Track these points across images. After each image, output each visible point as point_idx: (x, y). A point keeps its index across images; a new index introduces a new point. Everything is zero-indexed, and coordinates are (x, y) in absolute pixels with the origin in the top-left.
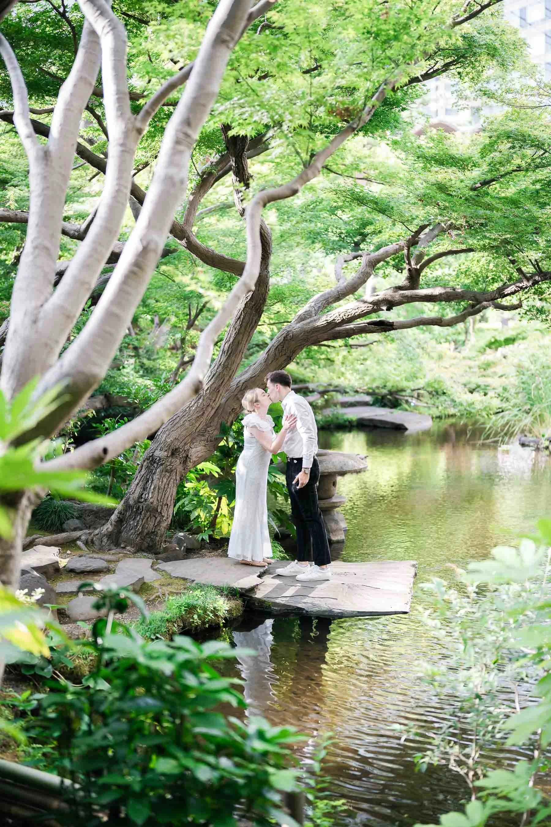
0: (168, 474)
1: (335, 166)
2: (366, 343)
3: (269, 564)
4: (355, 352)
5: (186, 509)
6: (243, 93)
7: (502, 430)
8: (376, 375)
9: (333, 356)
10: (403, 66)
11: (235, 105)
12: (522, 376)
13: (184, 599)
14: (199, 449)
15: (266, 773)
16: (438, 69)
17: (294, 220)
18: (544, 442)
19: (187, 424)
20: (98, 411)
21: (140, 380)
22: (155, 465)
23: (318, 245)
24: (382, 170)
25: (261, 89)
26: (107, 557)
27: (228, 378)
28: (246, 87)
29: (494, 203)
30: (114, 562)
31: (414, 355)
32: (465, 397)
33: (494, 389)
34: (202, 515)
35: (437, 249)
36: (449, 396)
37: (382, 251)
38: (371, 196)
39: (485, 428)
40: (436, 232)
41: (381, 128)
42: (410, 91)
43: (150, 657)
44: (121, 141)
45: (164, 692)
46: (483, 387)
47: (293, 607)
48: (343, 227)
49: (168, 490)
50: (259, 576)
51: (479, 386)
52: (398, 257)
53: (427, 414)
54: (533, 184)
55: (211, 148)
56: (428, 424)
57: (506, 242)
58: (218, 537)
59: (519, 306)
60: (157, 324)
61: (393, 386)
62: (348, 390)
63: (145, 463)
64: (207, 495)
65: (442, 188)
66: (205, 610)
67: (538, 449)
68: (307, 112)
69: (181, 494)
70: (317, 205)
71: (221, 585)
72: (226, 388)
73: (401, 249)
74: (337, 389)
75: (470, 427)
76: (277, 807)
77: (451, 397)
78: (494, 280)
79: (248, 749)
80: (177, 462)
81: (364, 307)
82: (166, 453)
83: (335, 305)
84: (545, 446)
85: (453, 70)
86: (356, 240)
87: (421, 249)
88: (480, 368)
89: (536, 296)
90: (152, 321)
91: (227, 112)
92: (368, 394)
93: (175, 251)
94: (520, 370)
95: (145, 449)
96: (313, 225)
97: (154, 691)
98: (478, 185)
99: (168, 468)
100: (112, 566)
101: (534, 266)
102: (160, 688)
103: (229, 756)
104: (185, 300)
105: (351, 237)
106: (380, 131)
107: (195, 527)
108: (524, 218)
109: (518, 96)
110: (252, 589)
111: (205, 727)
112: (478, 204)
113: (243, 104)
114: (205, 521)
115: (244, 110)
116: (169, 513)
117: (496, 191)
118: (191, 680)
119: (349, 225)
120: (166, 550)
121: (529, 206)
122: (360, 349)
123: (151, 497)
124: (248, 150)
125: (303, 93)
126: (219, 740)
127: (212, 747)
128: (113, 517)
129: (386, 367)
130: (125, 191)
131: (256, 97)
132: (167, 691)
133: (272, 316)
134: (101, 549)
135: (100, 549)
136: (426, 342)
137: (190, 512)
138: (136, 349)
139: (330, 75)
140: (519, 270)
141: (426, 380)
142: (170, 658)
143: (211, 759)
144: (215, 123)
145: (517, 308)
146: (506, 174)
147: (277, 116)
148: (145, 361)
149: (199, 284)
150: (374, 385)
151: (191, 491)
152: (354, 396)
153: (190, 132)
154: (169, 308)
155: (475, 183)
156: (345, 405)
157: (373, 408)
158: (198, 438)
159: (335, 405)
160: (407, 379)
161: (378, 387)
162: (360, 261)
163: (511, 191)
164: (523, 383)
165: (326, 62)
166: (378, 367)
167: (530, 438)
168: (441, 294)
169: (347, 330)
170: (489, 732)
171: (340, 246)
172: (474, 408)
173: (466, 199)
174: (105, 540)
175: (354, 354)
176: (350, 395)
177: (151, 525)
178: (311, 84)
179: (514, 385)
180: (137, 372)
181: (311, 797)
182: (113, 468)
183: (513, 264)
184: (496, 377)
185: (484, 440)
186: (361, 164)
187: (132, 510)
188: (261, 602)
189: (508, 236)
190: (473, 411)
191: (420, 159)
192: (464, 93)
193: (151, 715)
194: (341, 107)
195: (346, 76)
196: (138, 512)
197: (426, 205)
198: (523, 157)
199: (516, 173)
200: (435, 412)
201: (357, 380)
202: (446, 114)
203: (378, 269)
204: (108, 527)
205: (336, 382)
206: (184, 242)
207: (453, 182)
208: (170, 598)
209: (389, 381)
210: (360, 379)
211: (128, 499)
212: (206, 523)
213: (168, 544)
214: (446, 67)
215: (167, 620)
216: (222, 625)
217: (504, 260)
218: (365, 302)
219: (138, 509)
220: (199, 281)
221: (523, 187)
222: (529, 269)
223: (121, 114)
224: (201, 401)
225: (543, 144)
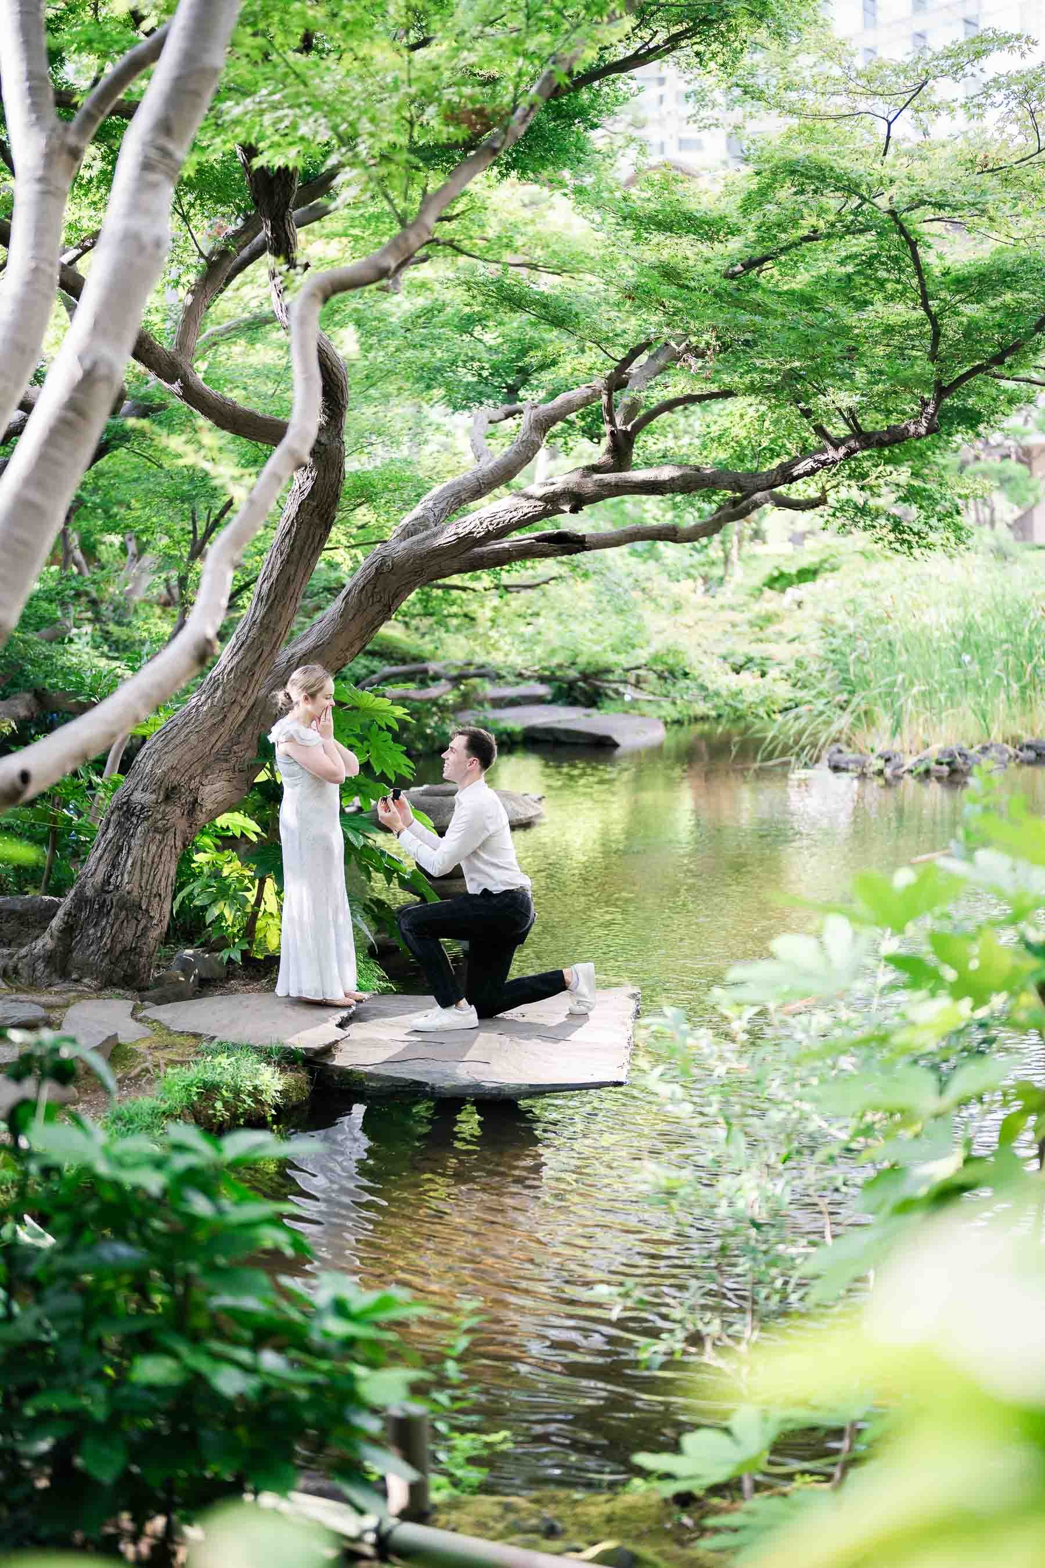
0: (158, 837)
1: (466, 242)
2: (536, 581)
3: (359, 1001)
4: (515, 599)
5: (197, 903)
6: (277, 82)
7: (796, 742)
8: (557, 643)
9: (473, 608)
10: (585, 28)
11: (264, 106)
12: (831, 639)
13: (195, 1073)
14: (217, 786)
15: (351, 1378)
16: (658, 47)
17: (393, 344)
18: (874, 762)
19: (193, 738)
20: (21, 722)
21: (103, 663)
22: (134, 820)
23: (438, 392)
24: (556, 247)
25: (312, 73)
26: (44, 999)
27: (269, 649)
28: (282, 69)
29: (767, 301)
30: (59, 1007)
31: (626, 603)
32: (724, 681)
33: (779, 664)
34: (227, 913)
35: (665, 392)
36: (695, 679)
37: (559, 400)
38: (537, 293)
39: (765, 738)
40: (661, 361)
41: (553, 163)
42: (606, 89)
43: (120, 1163)
44: (40, 173)
45: (149, 1233)
46: (758, 661)
47: (406, 1080)
48: (485, 356)
49: (161, 867)
50: (341, 1025)
51: (750, 660)
52: (591, 412)
53: (655, 716)
54: (842, 263)
55: (224, 203)
56: (657, 734)
57: (792, 376)
58: (260, 957)
59: (821, 501)
60: (134, 555)
61: (589, 664)
62: (503, 673)
63: (113, 818)
64: (235, 874)
65: (669, 273)
66: (237, 1092)
67: (863, 776)
68: (404, 118)
69: (185, 873)
70: (433, 316)
71: (266, 1043)
72: (265, 671)
73: (596, 395)
74: (482, 671)
75: (736, 739)
76: (374, 1441)
77: (700, 680)
78: (774, 454)
79: (316, 1337)
80: (175, 814)
81: (527, 507)
82: (154, 797)
83: (472, 505)
84: (876, 768)
85: (688, 49)
86: (510, 382)
87: (632, 394)
88: (751, 624)
89: (853, 483)
90: (124, 549)
91: (247, 118)
92: (542, 680)
93: (162, 407)
94: (827, 627)
95: (114, 791)
96: (427, 353)
97: (133, 1235)
98: (739, 268)
99: (160, 824)
100: (55, 1015)
101: (846, 421)
102: (141, 1224)
103: (280, 1349)
104: (183, 502)
105: (500, 376)
106: (550, 168)
107: (214, 937)
108: (826, 329)
109: (810, 96)
110: (327, 1051)
111: (232, 1293)
112: (738, 303)
113: (280, 103)
114: (234, 926)
115: (280, 113)
116: (163, 911)
117: (773, 281)
118: (200, 1205)
119: (496, 352)
120: (159, 982)
121: (833, 305)
122: (525, 594)
123: (128, 882)
124: (297, 206)
125: (396, 80)
126: (261, 1320)
127: (247, 1335)
128: (56, 923)
129: (574, 626)
130: (49, 269)
131: (302, 87)
132: (155, 1231)
133: (354, 531)
134: (34, 985)
135: (31, 985)
136: (648, 579)
137: (204, 908)
138: (94, 603)
139: (445, 45)
140: (820, 431)
141: (652, 650)
142: (159, 1164)
143: (244, 1355)
144: (224, 142)
145: (817, 506)
146: (790, 247)
147: (345, 126)
148: (112, 627)
149: (203, 452)
150: (555, 661)
151: (206, 869)
152: (517, 684)
153: (171, 146)
154: (154, 520)
155: (733, 265)
156: (500, 703)
157: (553, 708)
158: (217, 767)
159: (481, 703)
160: (615, 650)
161: (560, 666)
162: (518, 421)
163: (801, 280)
164: (833, 651)
165: (438, 17)
166: (560, 628)
167: (849, 755)
168: (672, 479)
169: (497, 552)
170: (777, 1292)
171: (480, 393)
172: (743, 701)
173: (717, 295)
174: (40, 966)
175: (513, 604)
176: (508, 684)
177: (128, 936)
178: (410, 62)
179: (817, 656)
180: (96, 647)
181: (442, 1426)
182: (53, 830)
183: (807, 417)
184: (783, 643)
185: (764, 760)
186: (518, 236)
187: (92, 907)
188: (345, 1073)
189: (797, 364)
190: (740, 706)
191: (628, 221)
192: (710, 96)
193: (126, 1279)
194: (470, 106)
195: (477, 46)
196: (103, 910)
197: (639, 307)
198: (822, 212)
199: (808, 245)
200: (670, 712)
201: (519, 653)
202: (680, 149)
203: (554, 436)
204: (45, 942)
205: (480, 659)
206: (176, 387)
207: (691, 263)
208: (169, 1070)
209: (582, 653)
210: (526, 650)
211: (83, 886)
212: (235, 930)
213: (163, 971)
214: (673, 42)
215: (164, 1113)
216: (270, 1119)
217: (791, 411)
218: (531, 497)
219: (102, 905)
220: (201, 446)
221: (824, 271)
222: (839, 429)
223: (38, 118)
224: (219, 693)
225: (858, 186)
